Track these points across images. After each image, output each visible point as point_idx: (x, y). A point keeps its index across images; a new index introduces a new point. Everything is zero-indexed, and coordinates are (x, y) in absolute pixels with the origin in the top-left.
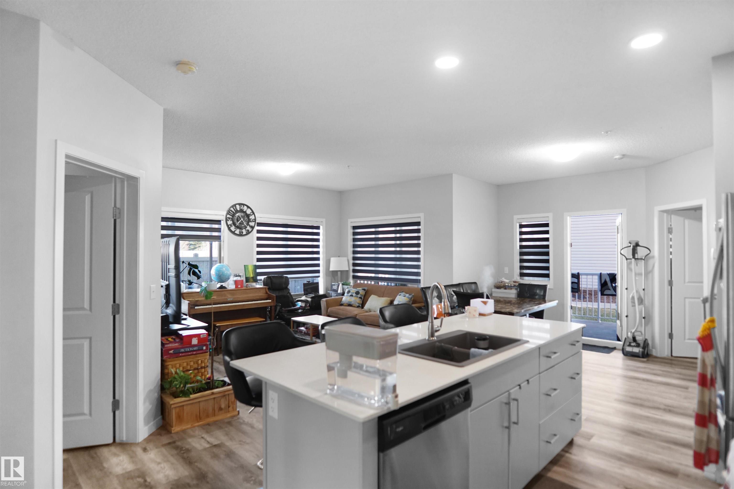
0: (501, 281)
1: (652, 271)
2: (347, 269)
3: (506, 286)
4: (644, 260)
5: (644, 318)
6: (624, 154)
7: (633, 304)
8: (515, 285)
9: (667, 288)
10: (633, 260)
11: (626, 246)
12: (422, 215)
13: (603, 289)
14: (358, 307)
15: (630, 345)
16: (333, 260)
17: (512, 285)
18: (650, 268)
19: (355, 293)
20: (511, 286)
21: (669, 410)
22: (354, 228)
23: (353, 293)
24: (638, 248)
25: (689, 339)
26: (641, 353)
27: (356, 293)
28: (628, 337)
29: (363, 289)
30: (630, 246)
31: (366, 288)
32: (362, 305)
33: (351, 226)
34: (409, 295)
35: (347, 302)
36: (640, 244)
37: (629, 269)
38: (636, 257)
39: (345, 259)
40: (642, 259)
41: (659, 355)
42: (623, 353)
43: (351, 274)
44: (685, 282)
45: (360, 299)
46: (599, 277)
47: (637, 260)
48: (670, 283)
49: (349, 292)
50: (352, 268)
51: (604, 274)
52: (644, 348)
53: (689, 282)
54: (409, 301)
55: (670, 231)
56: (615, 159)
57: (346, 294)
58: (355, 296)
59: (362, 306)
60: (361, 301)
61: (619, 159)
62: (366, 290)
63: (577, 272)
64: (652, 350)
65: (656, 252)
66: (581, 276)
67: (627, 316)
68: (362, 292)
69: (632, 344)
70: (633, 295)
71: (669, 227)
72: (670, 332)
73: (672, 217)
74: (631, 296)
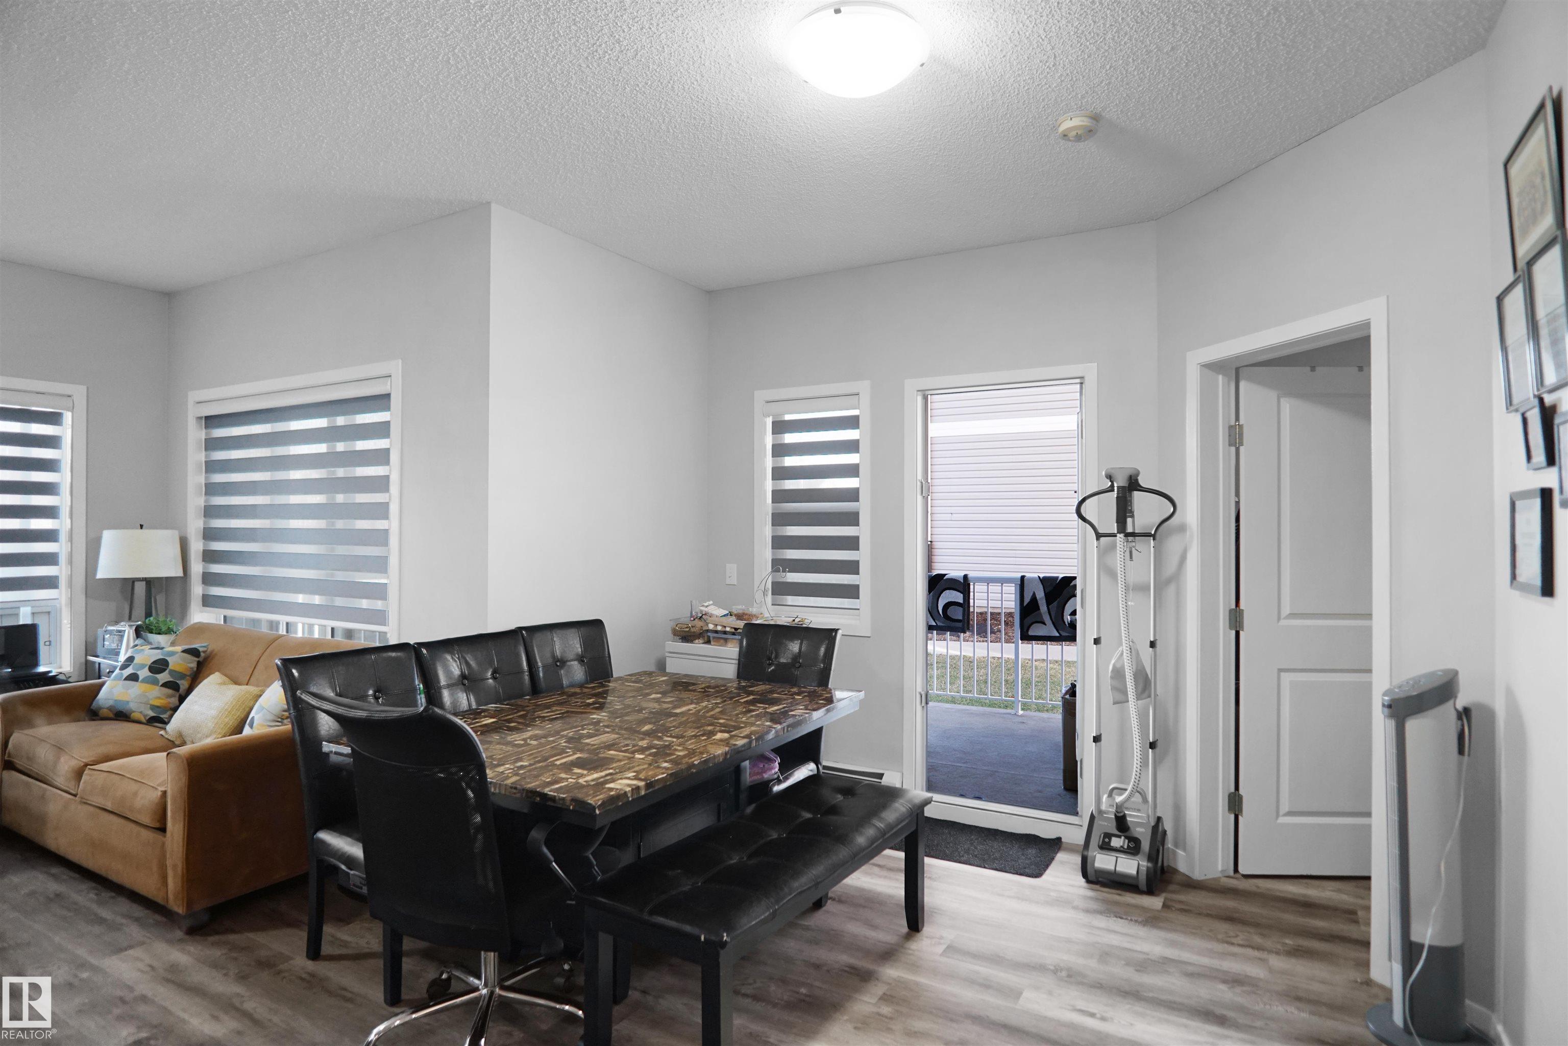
0: (701, 611)
1: (1177, 577)
3: (708, 631)
4: (1154, 536)
5: (1152, 745)
7: (1119, 697)
8: (740, 628)
9: (1225, 636)
10: (1120, 537)
11: (1095, 490)
12: (395, 367)
13: (1028, 620)
14: (148, 720)
15: (1105, 847)
16: (108, 537)
17: (728, 629)
18: (1170, 568)
19: (147, 668)
20: (725, 633)
22: (211, 421)
23: (142, 667)
24: (1136, 494)
25: (1290, 814)
26: (1143, 878)
27: (152, 668)
28: (1100, 812)
29: (185, 651)
30: (1111, 489)
31: (204, 646)
32: (166, 715)
33: (200, 418)
35: (111, 703)
36: (1143, 482)
37: (1107, 571)
38: (1130, 529)
39: (169, 535)
40: (1148, 535)
41: (1198, 875)
42: (1085, 874)
43: (201, 591)
44: (1279, 619)
45: (170, 691)
46: (1018, 587)
47: (1130, 539)
48: (1236, 620)
49: (128, 663)
50: (198, 567)
51: (1032, 579)
52: (1154, 856)
53: (1292, 616)
55: (1235, 437)
57: (116, 671)
58: (146, 680)
59: (159, 717)
60: (164, 697)
62: (202, 655)
63: (962, 574)
64: (1174, 853)
65: (1191, 511)
66: (972, 587)
67: (1097, 739)
68: (179, 663)
69: (1116, 842)
70: (1118, 666)
71: (1233, 423)
72: (1232, 789)
73: (1243, 385)
74: (1111, 667)
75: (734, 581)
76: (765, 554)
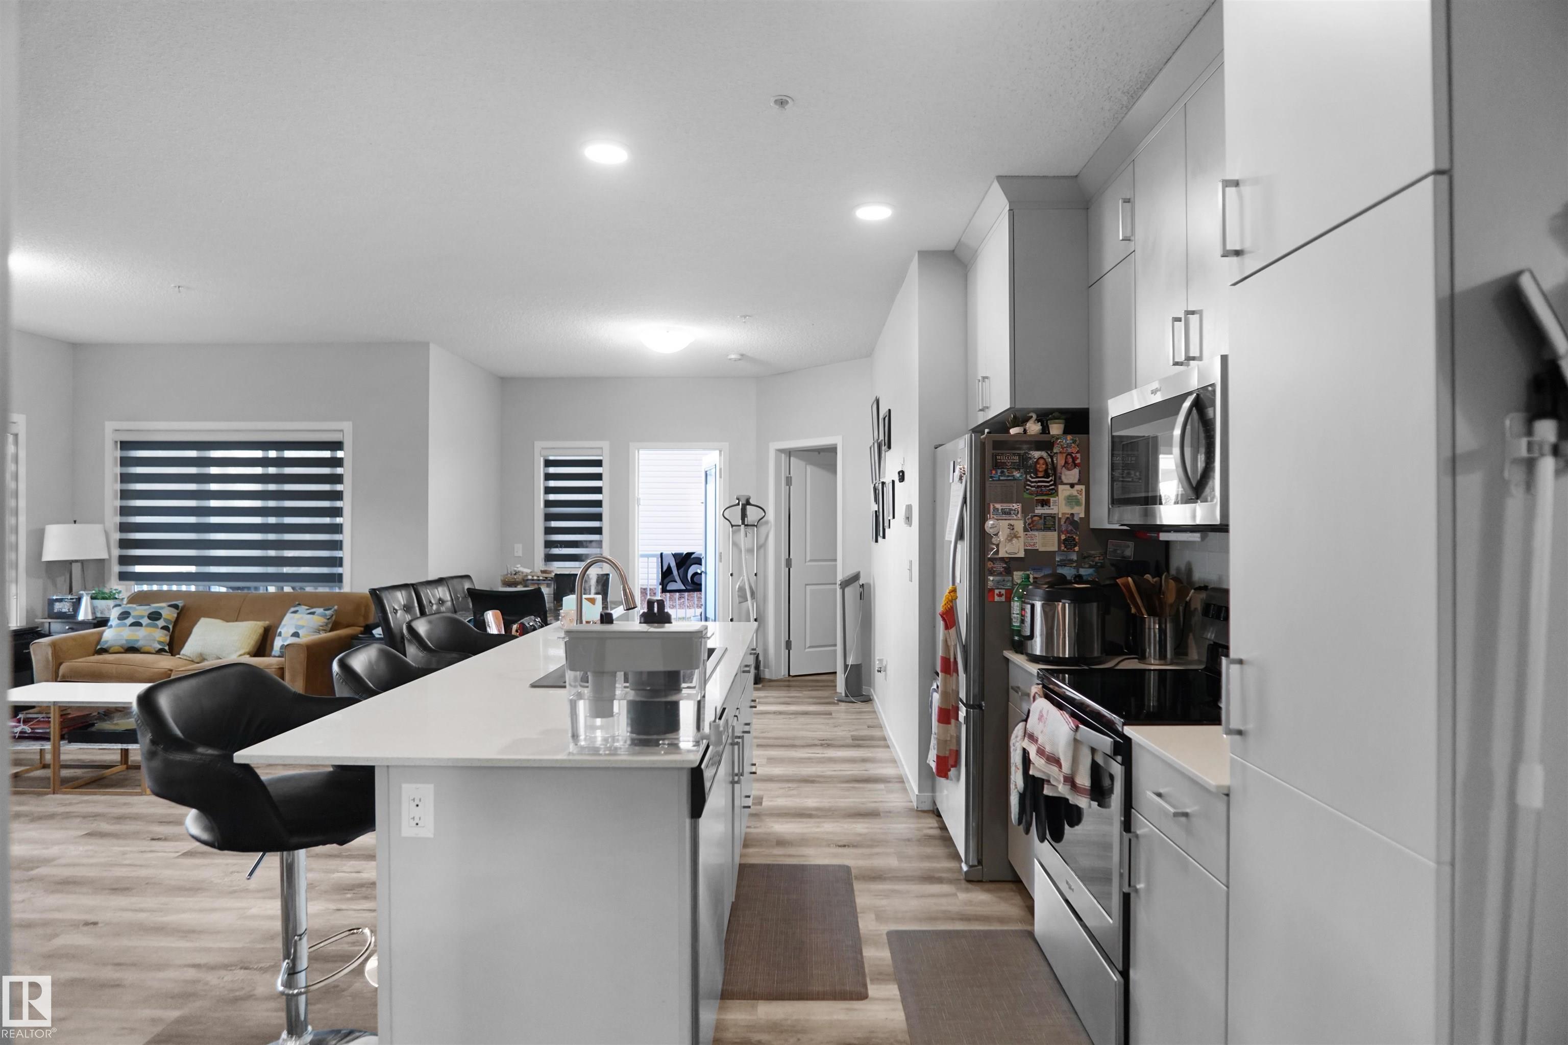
0: (515, 571)
1: (766, 544)
2: (104, 556)
3: (528, 580)
4: (756, 526)
5: (756, 620)
6: (744, 353)
7: (741, 600)
8: (546, 578)
9: (784, 570)
10: (743, 526)
11: (728, 506)
12: (347, 426)
13: (666, 581)
14: (160, 651)
16: (53, 530)
17: (541, 578)
18: (762, 541)
19: (146, 617)
20: (539, 580)
21: (827, 744)
22: (125, 445)
23: (142, 617)
24: (748, 507)
25: (810, 647)
27: (149, 618)
29: (170, 606)
30: (738, 504)
31: (180, 603)
32: (173, 646)
33: (116, 442)
34: (324, 610)
36: (751, 501)
38: (746, 523)
39: (98, 528)
40: (754, 525)
41: (774, 678)
43: (116, 568)
44: (806, 562)
45: (165, 632)
46: (659, 560)
47: (747, 527)
48: (789, 563)
49: (124, 615)
50: (116, 552)
51: (667, 555)
53: (811, 561)
54: (325, 622)
55: (789, 481)
56: (730, 359)
57: (114, 621)
58: (148, 625)
59: (169, 649)
60: (166, 635)
61: (735, 360)
62: (182, 608)
64: (764, 671)
65: (771, 516)
68: (169, 614)
70: (741, 585)
71: (788, 475)
72: (787, 639)
73: (792, 458)
74: (737, 587)
75: (520, 554)
76: (540, 538)
